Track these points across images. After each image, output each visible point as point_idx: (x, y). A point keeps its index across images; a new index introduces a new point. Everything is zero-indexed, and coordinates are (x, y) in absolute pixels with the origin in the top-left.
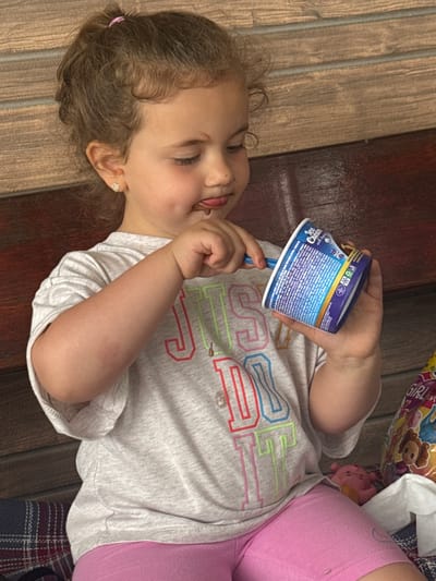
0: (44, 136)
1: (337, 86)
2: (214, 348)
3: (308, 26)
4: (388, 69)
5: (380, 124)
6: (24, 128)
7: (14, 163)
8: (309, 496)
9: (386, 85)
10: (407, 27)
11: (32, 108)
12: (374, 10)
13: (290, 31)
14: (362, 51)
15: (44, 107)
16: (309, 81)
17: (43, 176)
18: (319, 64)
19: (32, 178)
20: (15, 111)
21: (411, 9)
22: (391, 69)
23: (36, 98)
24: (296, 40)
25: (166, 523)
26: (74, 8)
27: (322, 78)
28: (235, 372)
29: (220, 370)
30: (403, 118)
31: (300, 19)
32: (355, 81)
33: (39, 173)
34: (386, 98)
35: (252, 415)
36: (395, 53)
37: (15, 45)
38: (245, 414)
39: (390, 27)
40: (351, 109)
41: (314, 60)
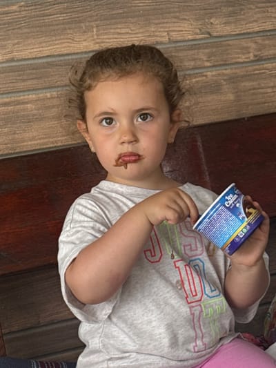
0: (34, 115)
1: (222, 81)
2: (174, 254)
3: (203, 42)
4: (254, 70)
5: (250, 107)
6: (21, 110)
7: (14, 134)
8: (231, 344)
9: (253, 81)
10: (267, 42)
11: (26, 97)
12: (245, 31)
13: (192, 45)
14: (239, 58)
15: (34, 96)
16: (204, 78)
17: (33, 142)
18: (210, 67)
19: (25, 144)
20: (16, 98)
21: (269, 31)
22: (257, 70)
23: (29, 90)
24: (196, 51)
25: (147, 359)
26: (54, 30)
27: (213, 76)
28: (188, 268)
29: (178, 268)
30: (265, 103)
31: (198, 37)
32: (233, 78)
33: (31, 141)
34: (254, 89)
35: (198, 294)
36: (259, 59)
37: (16, 55)
38: (194, 294)
39: (256, 42)
40: (231, 97)
41: (208, 64)
